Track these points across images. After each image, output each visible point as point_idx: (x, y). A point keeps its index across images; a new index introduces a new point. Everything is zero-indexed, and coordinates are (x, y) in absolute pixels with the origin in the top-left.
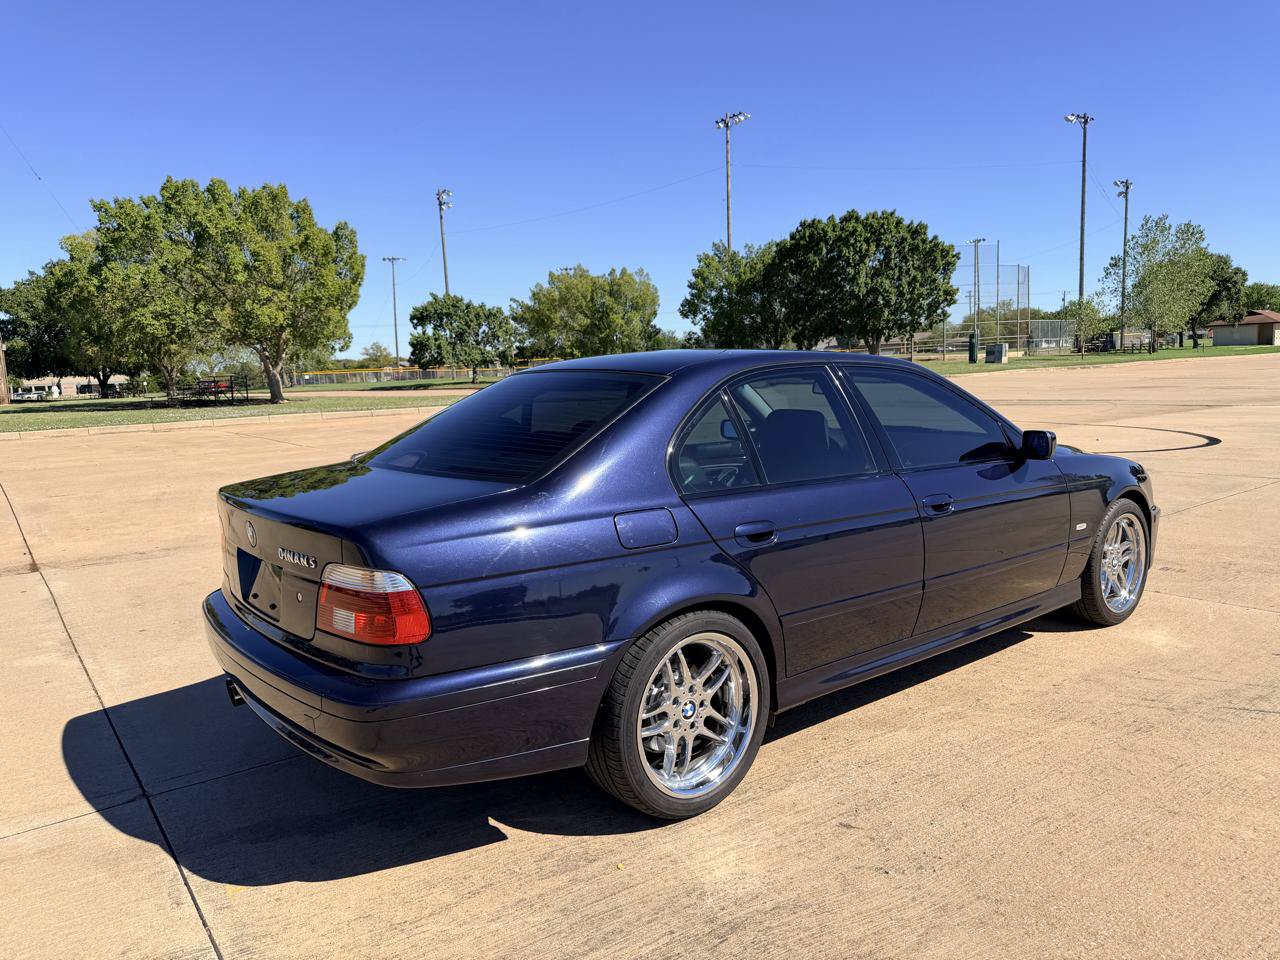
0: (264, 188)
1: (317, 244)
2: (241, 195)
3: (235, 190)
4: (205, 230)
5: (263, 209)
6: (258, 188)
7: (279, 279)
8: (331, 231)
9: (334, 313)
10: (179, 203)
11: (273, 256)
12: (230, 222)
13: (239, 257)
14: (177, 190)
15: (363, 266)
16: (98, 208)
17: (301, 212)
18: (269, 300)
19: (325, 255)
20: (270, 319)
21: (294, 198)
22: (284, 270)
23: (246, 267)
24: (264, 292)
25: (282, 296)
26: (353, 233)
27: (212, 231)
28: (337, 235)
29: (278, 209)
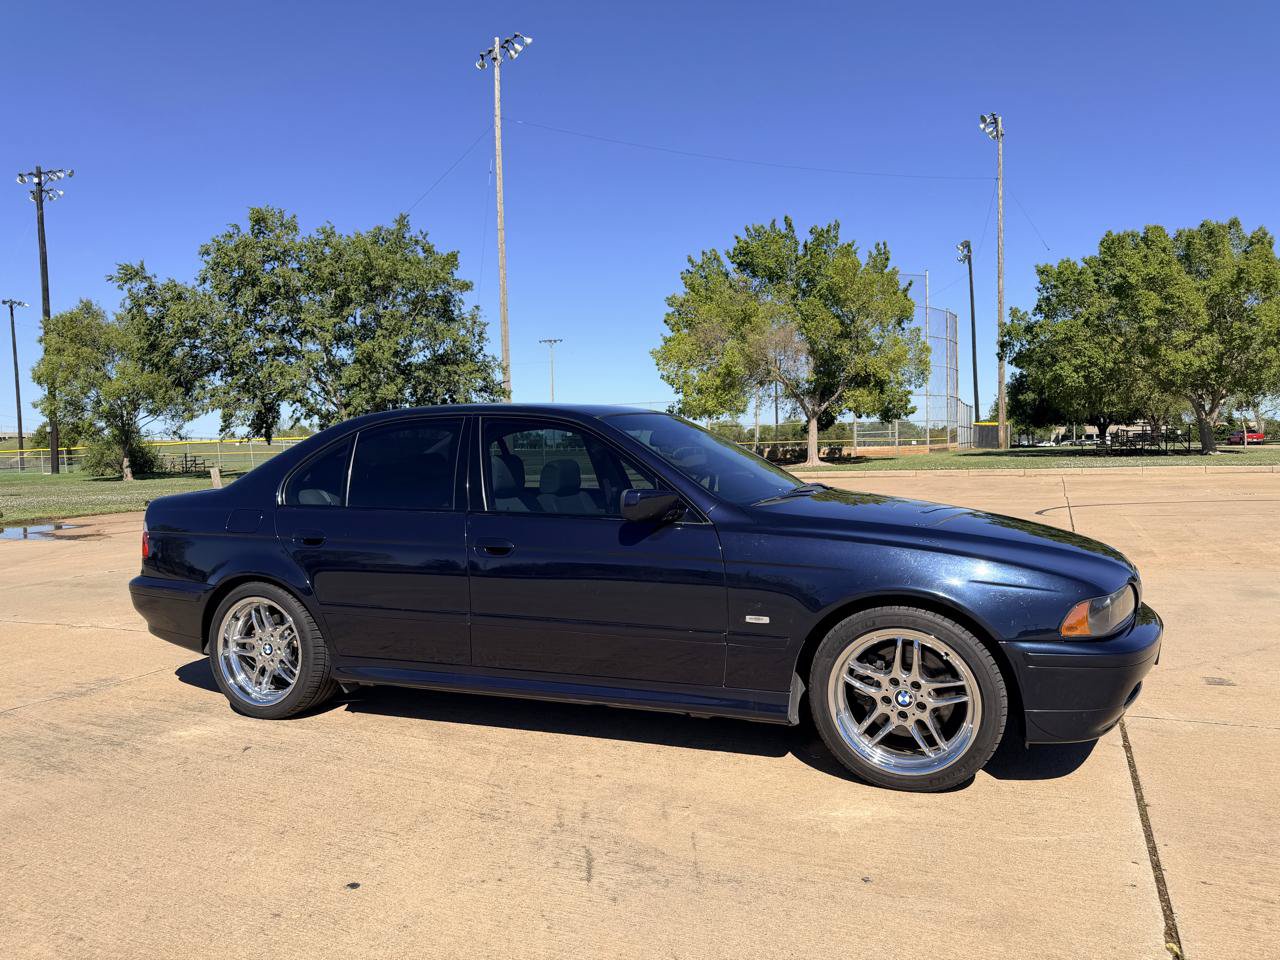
0: (1202, 226)
2: (1179, 237)
3: (1172, 234)
6: (1196, 227)
7: (1204, 320)
10: (1113, 255)
11: (1195, 297)
12: (1153, 269)
13: (1152, 301)
14: (1113, 243)
16: (1041, 272)
18: (1189, 345)
20: (1185, 365)
22: (1210, 311)
24: (1182, 337)
25: (1207, 339)
27: (1133, 279)
29: (1216, 245)
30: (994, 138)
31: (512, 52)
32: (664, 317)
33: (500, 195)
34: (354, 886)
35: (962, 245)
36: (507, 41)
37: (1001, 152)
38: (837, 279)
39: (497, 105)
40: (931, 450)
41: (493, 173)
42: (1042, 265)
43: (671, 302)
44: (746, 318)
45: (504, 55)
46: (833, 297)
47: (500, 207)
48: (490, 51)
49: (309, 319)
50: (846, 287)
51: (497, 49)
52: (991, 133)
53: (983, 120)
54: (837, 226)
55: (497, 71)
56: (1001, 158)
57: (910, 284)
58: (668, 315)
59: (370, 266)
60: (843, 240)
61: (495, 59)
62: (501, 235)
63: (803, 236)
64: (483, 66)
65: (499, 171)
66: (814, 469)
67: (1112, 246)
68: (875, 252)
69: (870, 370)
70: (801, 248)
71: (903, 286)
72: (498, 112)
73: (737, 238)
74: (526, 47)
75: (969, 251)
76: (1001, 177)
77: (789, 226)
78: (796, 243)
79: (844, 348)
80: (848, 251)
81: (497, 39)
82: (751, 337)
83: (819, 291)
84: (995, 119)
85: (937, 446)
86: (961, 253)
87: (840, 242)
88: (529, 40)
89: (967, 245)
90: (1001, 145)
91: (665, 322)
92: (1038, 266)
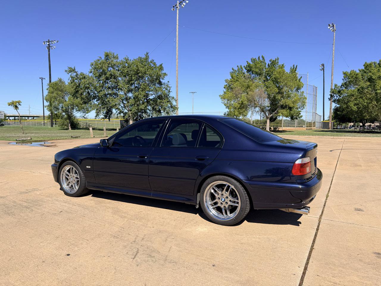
10: (368, 69)
14: (368, 66)
27: (374, 77)
30: (332, 31)
31: (182, 5)
32: (224, 86)
33: (177, 49)
34: (68, 255)
35: (321, 65)
36: (181, 2)
37: (335, 36)
38: (278, 75)
39: (177, 21)
40: (306, 129)
41: (175, 42)
42: (345, 72)
43: (226, 81)
44: (248, 87)
45: (180, 6)
46: (276, 81)
47: (177, 53)
48: (176, 5)
49: (121, 85)
50: (280, 78)
51: (178, 5)
52: (332, 29)
53: (329, 25)
54: (278, 59)
55: (178, 11)
56: (334, 38)
57: (301, 78)
58: (225, 85)
59: (138, 70)
60: (280, 63)
61: (177, 7)
62: (177, 61)
63: (268, 62)
64: (173, 10)
65: (177, 42)
67: (367, 66)
69: (287, 104)
70: (267, 65)
71: (299, 78)
72: (177, 23)
73: (247, 62)
74: (186, 4)
75: (324, 67)
76: (334, 44)
77: (263, 58)
78: (265, 64)
79: (279, 97)
80: (282, 67)
81: (178, 1)
82: (250, 93)
83: (272, 79)
84: (333, 25)
85: (309, 128)
86: (321, 67)
88: (187, 2)
89: (323, 65)
91: (224, 88)
92: (343, 72)
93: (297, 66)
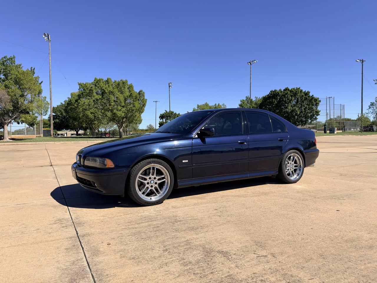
0: (121, 80)
1: (134, 95)
2: (115, 82)
3: (113, 81)
4: (104, 91)
5: (121, 86)
6: (120, 80)
7: (123, 104)
8: (138, 92)
9: (137, 114)
10: (98, 84)
11: (122, 98)
12: (111, 89)
13: (112, 98)
14: (98, 81)
15: (146, 102)
16: (79, 84)
17: (131, 87)
18: (120, 110)
19: (136, 98)
20: (120, 115)
21: (129, 83)
22: (125, 102)
23: (114, 101)
24: (119, 108)
25: (124, 109)
26: (144, 93)
27: (106, 91)
28: (139, 93)
29: (124, 86)
37: (50, 46)
46: (17, 82)
52: (46, 39)
53: (45, 35)
54: (14, 57)
56: (50, 48)
57: (42, 82)
60: (17, 63)
66: (7, 142)
68: (30, 70)
71: (40, 82)
76: (50, 53)
80: (19, 67)
83: (11, 78)
84: (48, 35)
85: (38, 135)
87: (16, 64)
90: (50, 44)
92: (78, 83)
93: (34, 69)
